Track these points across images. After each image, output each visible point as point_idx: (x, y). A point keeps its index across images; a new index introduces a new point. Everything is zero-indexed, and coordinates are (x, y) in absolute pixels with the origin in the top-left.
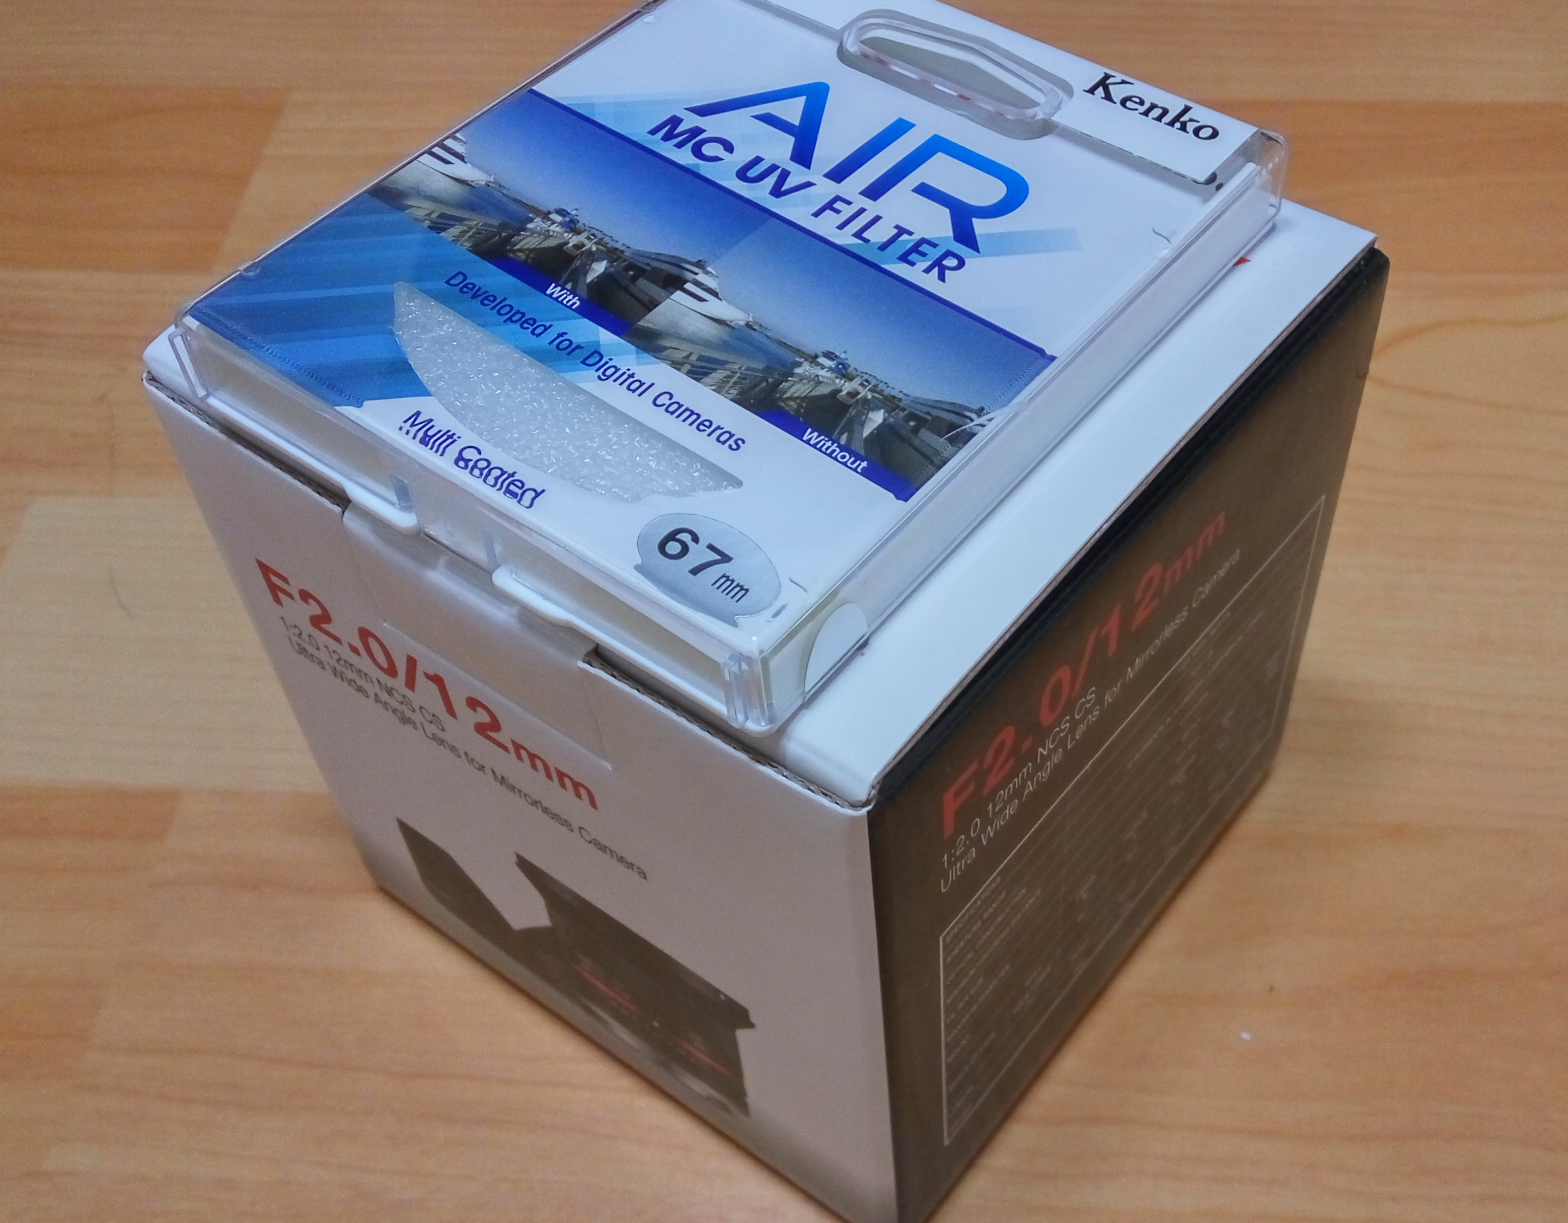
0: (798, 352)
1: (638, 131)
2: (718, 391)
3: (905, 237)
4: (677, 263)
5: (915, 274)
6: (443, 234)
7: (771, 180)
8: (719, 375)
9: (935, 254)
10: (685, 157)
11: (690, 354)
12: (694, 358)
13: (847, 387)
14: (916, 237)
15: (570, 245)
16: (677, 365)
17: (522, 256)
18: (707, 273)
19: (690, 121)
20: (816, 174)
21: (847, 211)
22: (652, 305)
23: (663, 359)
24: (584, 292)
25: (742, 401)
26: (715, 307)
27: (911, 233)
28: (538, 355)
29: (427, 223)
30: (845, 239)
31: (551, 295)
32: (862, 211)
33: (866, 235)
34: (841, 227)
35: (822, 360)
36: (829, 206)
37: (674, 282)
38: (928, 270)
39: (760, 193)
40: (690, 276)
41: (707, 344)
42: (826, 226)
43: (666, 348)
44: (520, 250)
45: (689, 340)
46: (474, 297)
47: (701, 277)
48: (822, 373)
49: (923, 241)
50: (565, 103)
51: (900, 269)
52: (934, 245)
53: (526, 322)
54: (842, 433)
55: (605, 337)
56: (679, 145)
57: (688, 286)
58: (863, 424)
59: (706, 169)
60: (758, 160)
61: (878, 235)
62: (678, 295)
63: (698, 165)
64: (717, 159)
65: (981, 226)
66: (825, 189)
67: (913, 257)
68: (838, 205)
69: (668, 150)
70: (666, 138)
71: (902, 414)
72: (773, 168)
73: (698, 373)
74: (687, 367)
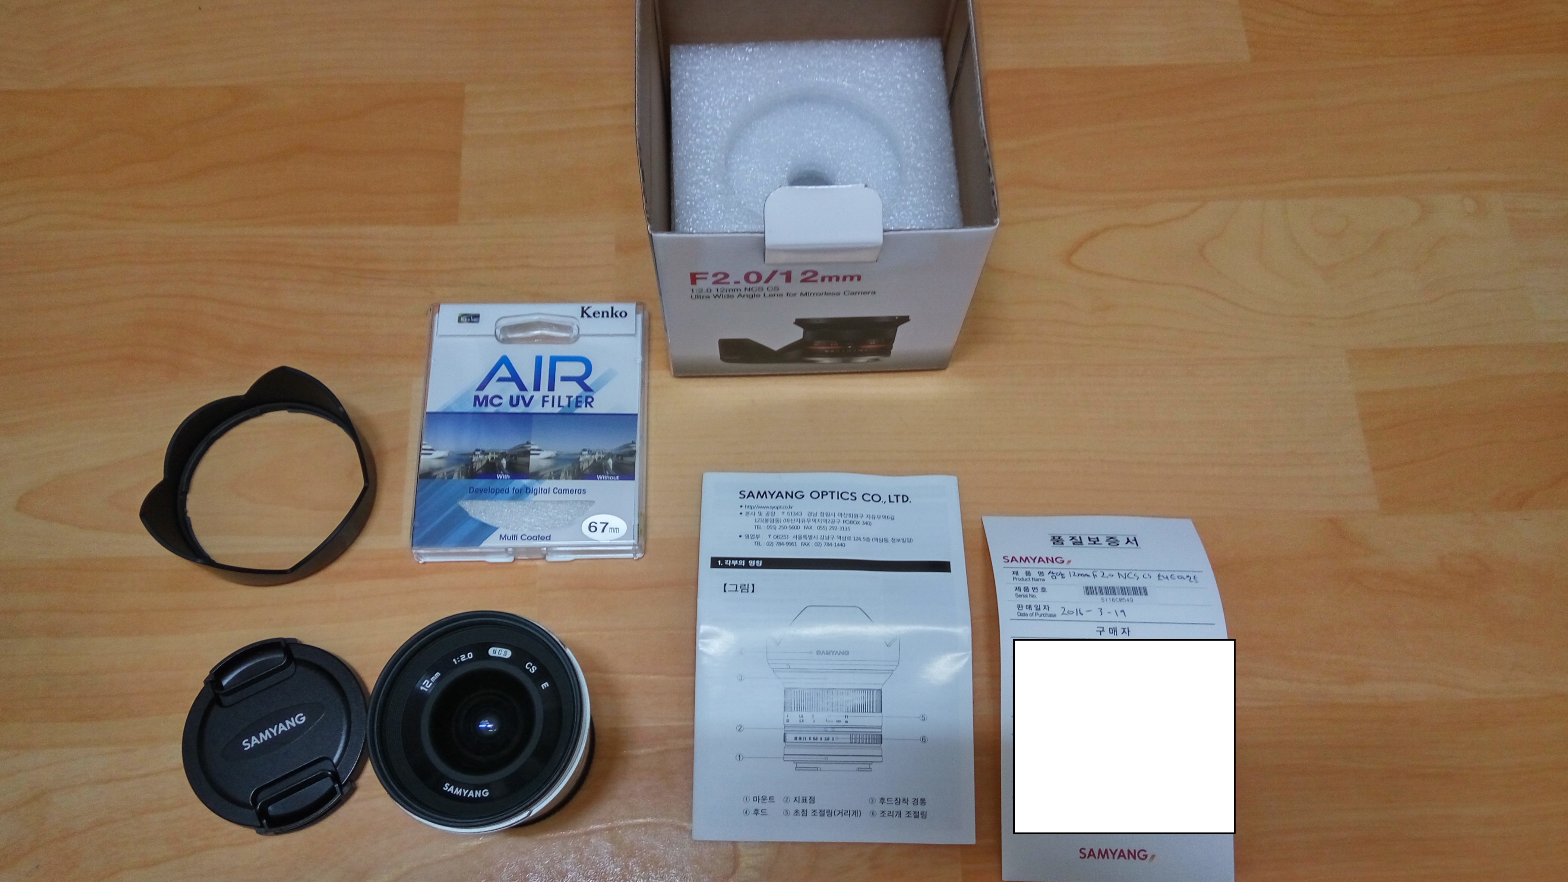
0: (577, 454)
1: (469, 407)
2: (566, 479)
3: (571, 399)
4: (522, 446)
5: (583, 410)
6: (453, 479)
7: (521, 402)
8: (563, 475)
9: (583, 399)
10: (491, 409)
11: (550, 474)
12: (552, 473)
13: (596, 457)
14: (574, 397)
15: (490, 459)
16: (550, 478)
17: (481, 471)
18: (533, 445)
19: (481, 395)
20: (530, 392)
21: (550, 399)
22: (528, 464)
23: (545, 479)
24: (506, 472)
25: (574, 478)
26: (544, 454)
27: (572, 397)
28: (513, 499)
29: (446, 478)
30: (557, 410)
31: (500, 478)
32: (553, 397)
33: (561, 404)
34: (553, 406)
35: (584, 453)
36: (544, 401)
37: (527, 454)
38: (586, 406)
39: (521, 408)
40: (529, 449)
41: (551, 467)
42: (548, 408)
43: (543, 475)
44: (479, 470)
45: (546, 469)
46: (481, 492)
47: (532, 447)
48: (587, 457)
49: (577, 398)
50: (441, 410)
51: (578, 411)
52: (581, 397)
53: (502, 491)
54: (606, 472)
55: (525, 482)
56: (486, 405)
57: (532, 452)
58: (608, 465)
59: (501, 409)
60: (511, 397)
61: (565, 402)
62: (531, 457)
63: (497, 410)
64: (500, 404)
65: (588, 382)
66: (538, 395)
67: (579, 404)
68: (546, 399)
69: (484, 409)
70: (481, 405)
71: (615, 456)
72: (518, 397)
73: (557, 477)
74: (553, 478)
